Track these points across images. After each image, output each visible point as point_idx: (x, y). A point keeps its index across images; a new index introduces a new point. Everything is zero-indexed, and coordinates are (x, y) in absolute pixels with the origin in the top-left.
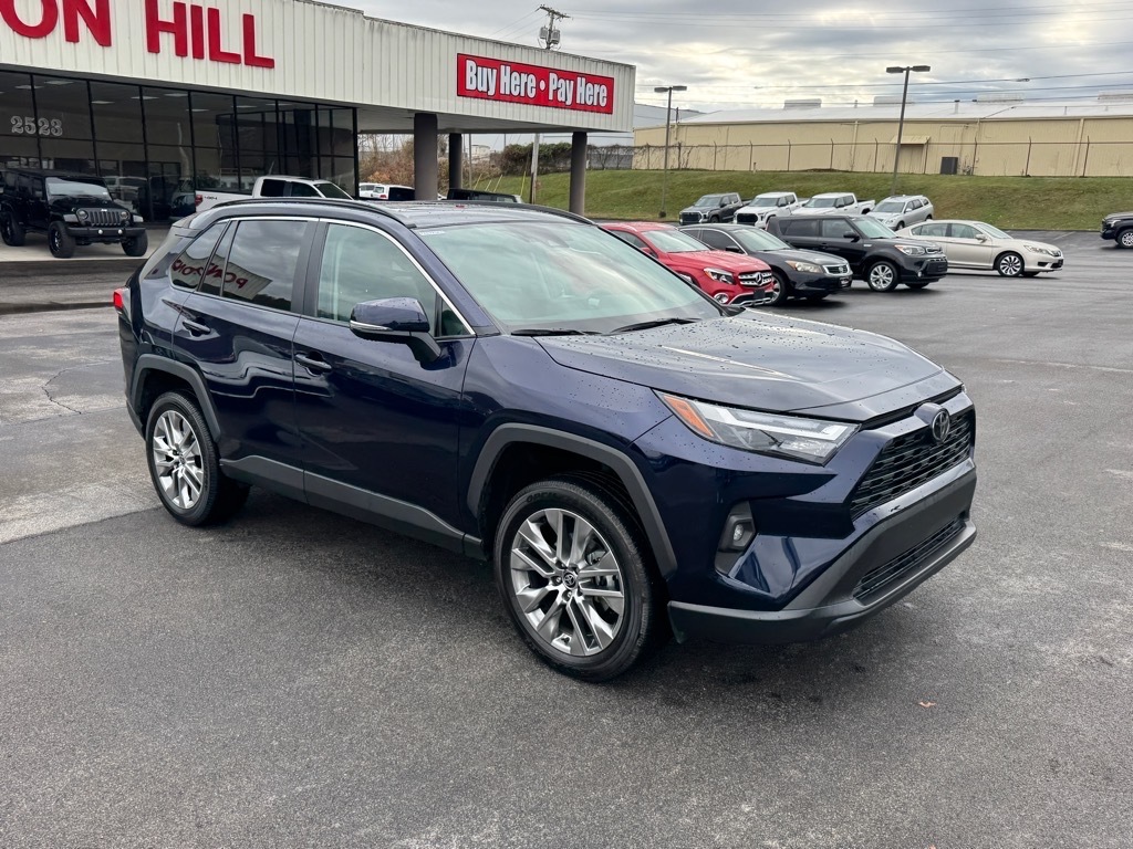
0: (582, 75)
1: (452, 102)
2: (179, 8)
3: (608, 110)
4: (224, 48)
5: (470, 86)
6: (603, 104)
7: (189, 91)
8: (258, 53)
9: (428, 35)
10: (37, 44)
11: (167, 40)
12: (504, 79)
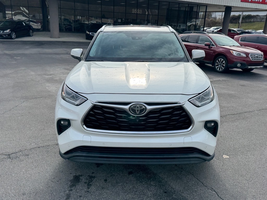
1: (239, 3)
7: (169, 2)
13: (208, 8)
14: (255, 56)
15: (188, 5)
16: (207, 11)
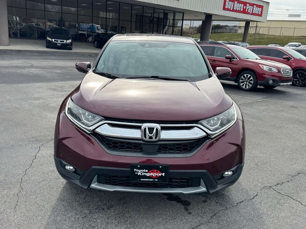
0: (255, 5)
1: (221, 12)
3: (261, 15)
5: (226, 7)
6: (260, 14)
12: (235, 5)
13: (184, 14)
14: (286, 71)
15: (164, 11)
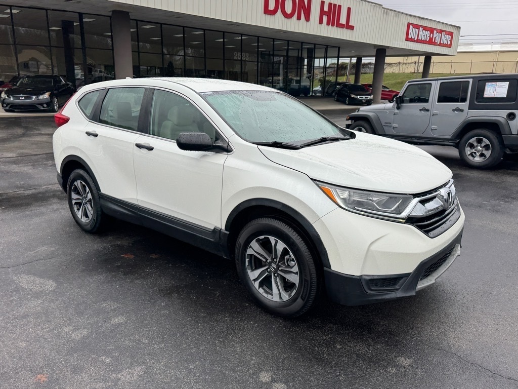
0: (445, 31)
1: (403, 43)
2: (330, 4)
3: (450, 46)
4: (340, 22)
5: (410, 37)
6: (449, 44)
8: (350, 24)
9: (400, 14)
10: (289, 21)
11: (325, 18)
12: (420, 33)
13: (340, 49)
15: (315, 46)
16: (340, 55)
